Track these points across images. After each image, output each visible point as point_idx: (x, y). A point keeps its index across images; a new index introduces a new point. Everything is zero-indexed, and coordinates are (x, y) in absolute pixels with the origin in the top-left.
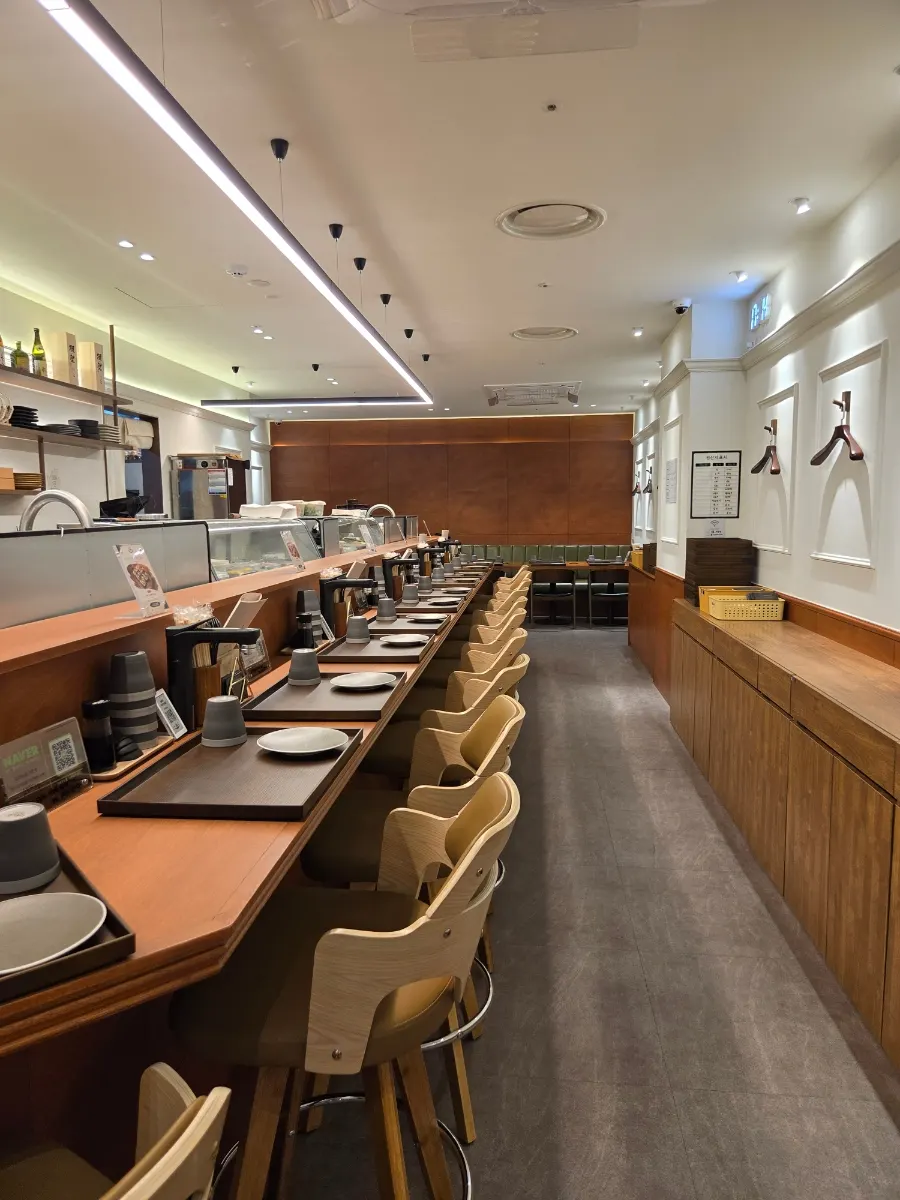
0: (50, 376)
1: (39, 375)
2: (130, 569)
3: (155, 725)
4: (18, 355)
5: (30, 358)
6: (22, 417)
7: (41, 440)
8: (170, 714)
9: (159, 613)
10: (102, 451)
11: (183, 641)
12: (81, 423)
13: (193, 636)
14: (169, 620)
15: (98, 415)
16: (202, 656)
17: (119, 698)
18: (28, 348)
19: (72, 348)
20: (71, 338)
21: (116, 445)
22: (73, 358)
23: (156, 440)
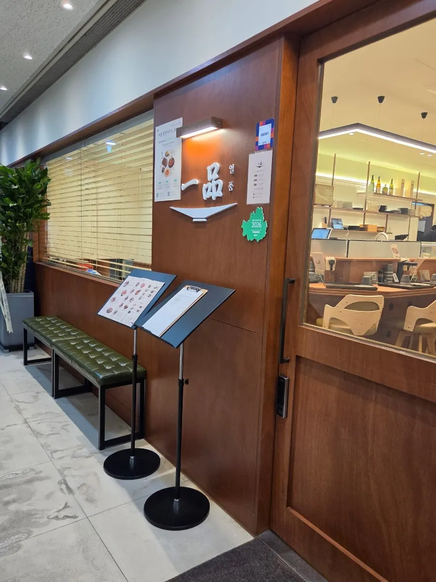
0: (394, 195)
1: (391, 195)
2: (393, 249)
3: (392, 279)
4: (385, 188)
5: (389, 189)
6: (382, 209)
7: (387, 216)
8: (396, 278)
9: (398, 258)
10: (409, 219)
11: (401, 264)
12: (402, 209)
13: (403, 263)
14: (400, 260)
15: (409, 205)
16: (405, 268)
17: (385, 272)
18: (388, 186)
19: (403, 184)
20: (403, 180)
21: (414, 216)
22: (402, 187)
23: (432, 213)
